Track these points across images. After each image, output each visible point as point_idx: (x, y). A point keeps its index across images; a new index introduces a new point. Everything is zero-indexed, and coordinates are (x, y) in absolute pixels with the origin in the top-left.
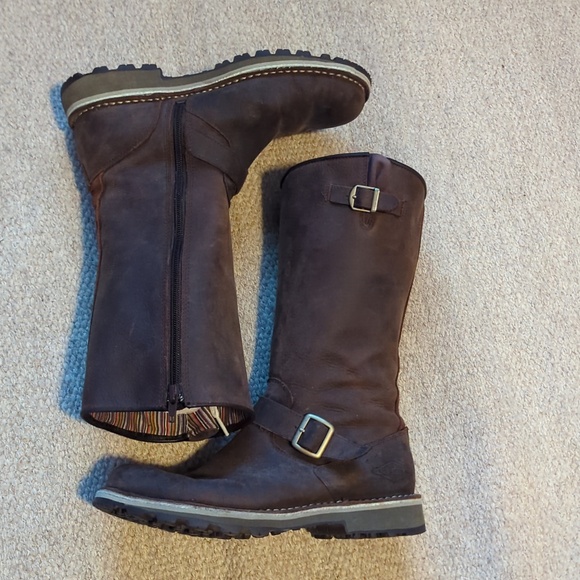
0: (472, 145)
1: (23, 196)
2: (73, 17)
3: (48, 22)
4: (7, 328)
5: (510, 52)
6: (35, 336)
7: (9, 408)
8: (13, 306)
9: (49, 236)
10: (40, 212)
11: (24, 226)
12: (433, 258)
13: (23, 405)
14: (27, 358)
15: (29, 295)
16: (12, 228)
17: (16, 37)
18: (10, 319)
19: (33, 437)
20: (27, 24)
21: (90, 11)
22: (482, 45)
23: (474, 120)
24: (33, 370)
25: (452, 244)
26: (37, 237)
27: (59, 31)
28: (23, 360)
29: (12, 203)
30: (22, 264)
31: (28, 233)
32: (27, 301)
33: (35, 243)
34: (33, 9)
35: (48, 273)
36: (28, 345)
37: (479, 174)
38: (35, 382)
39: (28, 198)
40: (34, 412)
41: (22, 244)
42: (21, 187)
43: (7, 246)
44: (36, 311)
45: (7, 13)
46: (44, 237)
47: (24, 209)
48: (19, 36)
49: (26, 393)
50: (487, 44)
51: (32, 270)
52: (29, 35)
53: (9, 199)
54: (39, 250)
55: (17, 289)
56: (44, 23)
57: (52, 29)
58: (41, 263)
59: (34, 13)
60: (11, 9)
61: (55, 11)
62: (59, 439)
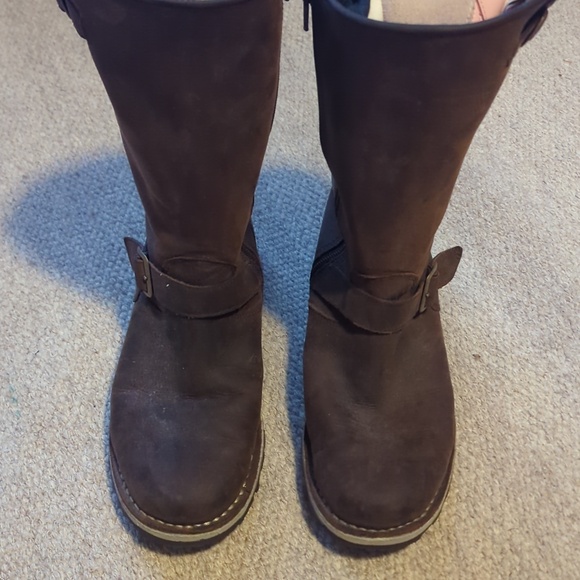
0: (554, 150)
1: (56, 305)
2: (86, 132)
3: (60, 142)
4: (55, 445)
5: (562, 63)
6: (91, 447)
7: (71, 537)
8: (59, 419)
9: (92, 337)
10: (77, 314)
11: (61, 333)
12: (553, 264)
13: (89, 529)
14: (86, 473)
15: (77, 403)
16: (47, 338)
17: (28, 162)
18: (58, 435)
19: (107, 567)
20: (39, 148)
21: (103, 124)
22: (529, 63)
23: (548, 127)
24: (95, 486)
25: (569, 246)
26: (78, 341)
27: (73, 147)
28: (80, 477)
29: (44, 313)
30: (64, 372)
31: (66, 338)
32: (76, 411)
33: (76, 347)
34: (43, 134)
35: (96, 376)
36: (84, 458)
37: (574, 174)
38: (100, 500)
39: (62, 304)
40: (103, 535)
41: (61, 351)
42: (52, 296)
43: (45, 357)
44: (88, 419)
45: (16, 143)
46: (85, 339)
47: (59, 316)
48: (31, 160)
49: (90, 515)
50: (534, 61)
51: (77, 376)
52: (42, 157)
53: (40, 310)
54: (82, 354)
55: (62, 399)
56: (56, 143)
57: (66, 147)
58: (86, 366)
59: (44, 138)
60: (20, 140)
61: (66, 132)
62: (141, 563)
